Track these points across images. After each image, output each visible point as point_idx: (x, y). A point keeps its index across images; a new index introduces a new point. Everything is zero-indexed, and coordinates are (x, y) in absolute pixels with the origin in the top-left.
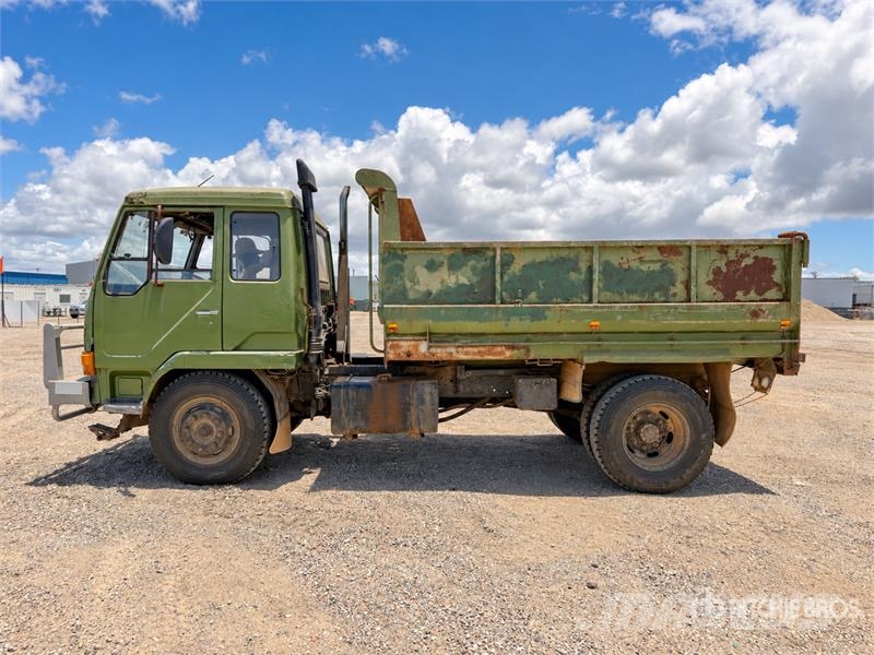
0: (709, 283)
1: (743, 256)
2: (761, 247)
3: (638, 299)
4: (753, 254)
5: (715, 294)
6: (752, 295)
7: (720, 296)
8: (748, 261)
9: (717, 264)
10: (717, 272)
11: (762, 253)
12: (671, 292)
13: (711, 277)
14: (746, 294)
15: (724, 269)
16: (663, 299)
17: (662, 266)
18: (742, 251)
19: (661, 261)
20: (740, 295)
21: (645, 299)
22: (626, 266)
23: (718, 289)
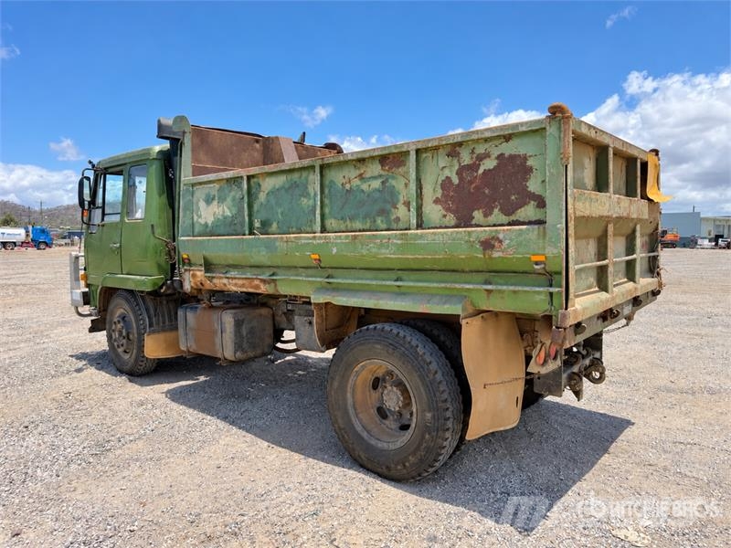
0: (437, 201)
1: (481, 158)
2: (508, 138)
3: (361, 227)
4: (495, 153)
5: (445, 216)
6: (497, 216)
7: (451, 219)
8: (489, 164)
9: (447, 173)
10: (446, 184)
11: (509, 149)
12: (393, 217)
13: (439, 194)
14: (486, 215)
15: (456, 180)
16: (384, 226)
17: (383, 182)
18: (481, 149)
19: (380, 176)
20: (478, 215)
21: (367, 226)
22: (348, 187)
23: (448, 209)
